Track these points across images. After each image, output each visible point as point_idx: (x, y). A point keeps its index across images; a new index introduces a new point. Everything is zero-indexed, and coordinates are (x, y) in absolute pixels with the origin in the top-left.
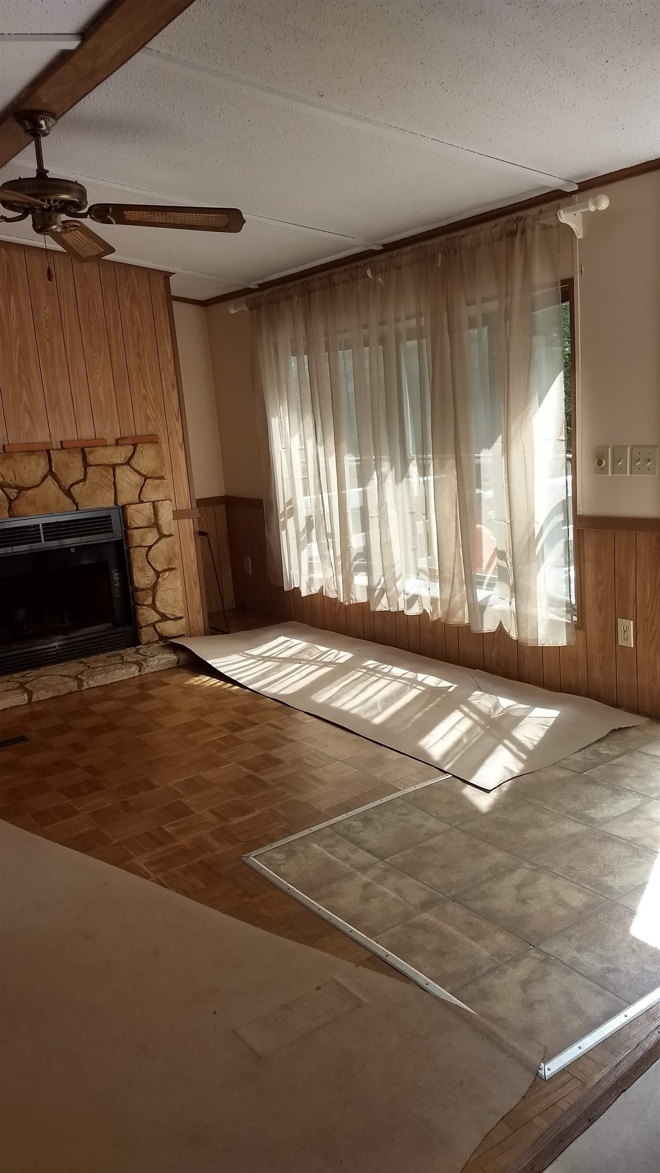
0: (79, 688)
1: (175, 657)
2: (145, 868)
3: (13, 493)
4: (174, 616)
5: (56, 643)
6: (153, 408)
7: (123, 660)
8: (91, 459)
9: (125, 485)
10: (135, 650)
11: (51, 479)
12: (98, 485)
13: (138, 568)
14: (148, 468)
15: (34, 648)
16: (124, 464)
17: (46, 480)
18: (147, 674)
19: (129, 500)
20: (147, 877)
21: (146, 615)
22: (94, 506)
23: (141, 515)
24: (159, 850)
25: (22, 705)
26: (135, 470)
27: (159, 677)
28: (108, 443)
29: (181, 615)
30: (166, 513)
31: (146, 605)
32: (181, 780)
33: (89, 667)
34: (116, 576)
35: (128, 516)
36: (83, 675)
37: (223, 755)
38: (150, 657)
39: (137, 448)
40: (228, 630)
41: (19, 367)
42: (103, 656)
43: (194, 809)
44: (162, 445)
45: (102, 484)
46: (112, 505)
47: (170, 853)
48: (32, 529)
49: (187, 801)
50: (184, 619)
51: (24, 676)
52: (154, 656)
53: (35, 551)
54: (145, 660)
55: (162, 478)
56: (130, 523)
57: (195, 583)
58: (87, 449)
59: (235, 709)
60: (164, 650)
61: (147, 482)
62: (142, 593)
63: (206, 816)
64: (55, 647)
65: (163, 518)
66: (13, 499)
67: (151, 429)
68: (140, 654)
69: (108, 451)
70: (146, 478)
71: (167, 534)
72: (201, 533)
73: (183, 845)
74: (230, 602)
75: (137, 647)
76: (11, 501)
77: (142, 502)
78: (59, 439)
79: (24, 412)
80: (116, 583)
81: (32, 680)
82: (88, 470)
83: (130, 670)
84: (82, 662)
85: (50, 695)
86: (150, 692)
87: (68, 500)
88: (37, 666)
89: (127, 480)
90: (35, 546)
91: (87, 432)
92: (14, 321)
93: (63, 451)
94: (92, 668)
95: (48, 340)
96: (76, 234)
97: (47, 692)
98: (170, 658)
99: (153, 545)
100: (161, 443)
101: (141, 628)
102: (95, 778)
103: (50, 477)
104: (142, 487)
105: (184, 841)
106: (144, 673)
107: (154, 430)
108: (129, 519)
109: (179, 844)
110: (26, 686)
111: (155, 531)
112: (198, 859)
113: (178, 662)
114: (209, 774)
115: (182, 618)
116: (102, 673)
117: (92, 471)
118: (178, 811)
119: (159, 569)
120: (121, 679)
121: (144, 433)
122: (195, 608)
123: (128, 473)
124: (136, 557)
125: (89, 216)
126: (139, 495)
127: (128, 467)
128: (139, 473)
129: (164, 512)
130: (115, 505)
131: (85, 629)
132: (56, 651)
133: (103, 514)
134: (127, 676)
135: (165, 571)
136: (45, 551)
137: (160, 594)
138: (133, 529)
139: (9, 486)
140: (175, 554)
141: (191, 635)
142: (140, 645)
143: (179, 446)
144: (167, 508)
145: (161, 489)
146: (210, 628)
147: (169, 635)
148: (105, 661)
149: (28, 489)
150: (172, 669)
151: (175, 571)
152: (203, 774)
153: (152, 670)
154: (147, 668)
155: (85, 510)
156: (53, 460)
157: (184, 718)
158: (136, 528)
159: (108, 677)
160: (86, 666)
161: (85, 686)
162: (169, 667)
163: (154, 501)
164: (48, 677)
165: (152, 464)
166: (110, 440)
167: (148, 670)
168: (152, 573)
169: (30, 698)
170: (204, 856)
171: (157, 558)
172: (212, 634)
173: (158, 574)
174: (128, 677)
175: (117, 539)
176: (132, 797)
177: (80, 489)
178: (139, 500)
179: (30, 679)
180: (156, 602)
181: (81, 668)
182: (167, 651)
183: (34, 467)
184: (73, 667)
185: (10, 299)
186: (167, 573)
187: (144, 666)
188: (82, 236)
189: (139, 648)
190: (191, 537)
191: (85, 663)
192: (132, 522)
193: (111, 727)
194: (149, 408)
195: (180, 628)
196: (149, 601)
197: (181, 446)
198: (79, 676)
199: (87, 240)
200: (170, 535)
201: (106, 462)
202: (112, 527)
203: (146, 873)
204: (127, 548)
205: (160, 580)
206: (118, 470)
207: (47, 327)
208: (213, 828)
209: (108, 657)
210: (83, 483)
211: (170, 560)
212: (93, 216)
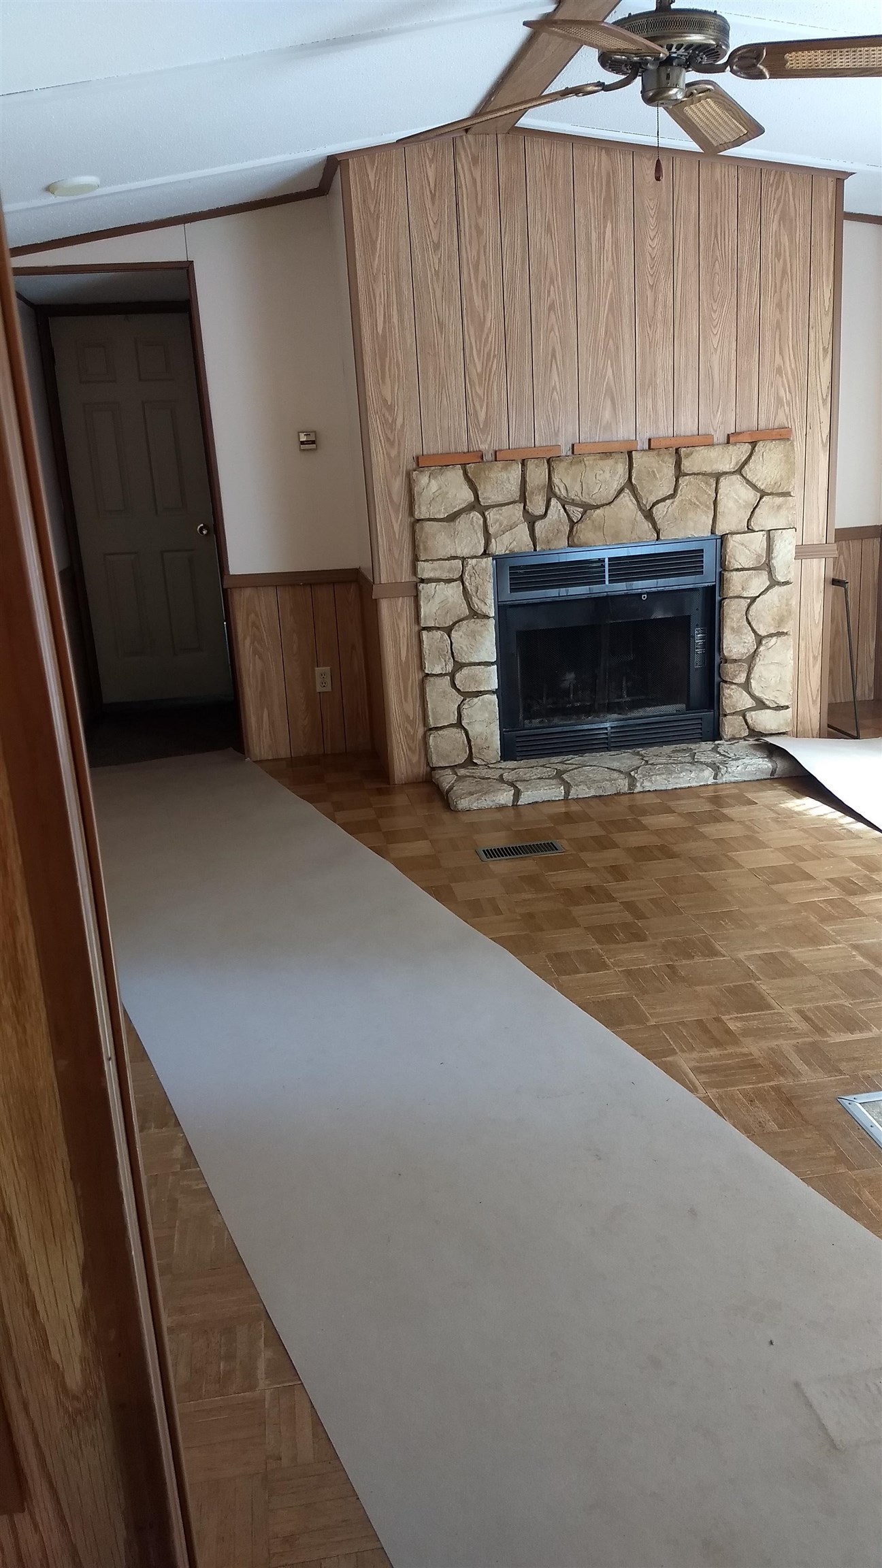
0: (630, 789)
1: (770, 765)
2: (691, 1075)
3: (576, 513)
4: (776, 703)
5: (608, 724)
6: (789, 386)
7: (694, 759)
8: (687, 465)
9: (731, 504)
10: (713, 746)
11: (628, 493)
12: (691, 503)
13: (733, 629)
14: (769, 480)
15: (579, 727)
16: (733, 473)
17: (622, 495)
18: (726, 783)
19: (734, 528)
20: (693, 1089)
21: (735, 698)
22: (681, 536)
23: (747, 551)
24: (714, 1052)
25: (556, 801)
26: (748, 482)
27: (742, 792)
28: (715, 440)
29: (787, 704)
30: (785, 549)
31: (735, 684)
32: (758, 952)
33: (647, 761)
34: (698, 637)
35: (728, 551)
36: (637, 773)
37: (829, 928)
38: (733, 760)
39: (756, 448)
40: (858, 733)
41: (606, 327)
42: (667, 749)
43: (773, 1002)
44: (795, 443)
45: (697, 503)
46: (707, 534)
47: (729, 1062)
48: (595, 565)
49: (764, 988)
50: (791, 709)
51: (562, 762)
52: (738, 759)
53: (596, 596)
54: (724, 763)
55: (787, 494)
56: (729, 562)
57: (815, 658)
58: (684, 449)
59: (854, 859)
60: (754, 752)
61: (763, 500)
62: (732, 665)
63: (791, 1019)
64: (606, 728)
65: (780, 556)
66: (575, 521)
67: (781, 420)
68: (719, 753)
69: (713, 453)
70: (763, 494)
71: (782, 581)
72: (835, 582)
73: (751, 1054)
74: (865, 690)
75: (717, 742)
76: (572, 524)
77: (751, 531)
78: (648, 436)
79: (605, 395)
80: (697, 649)
81: (572, 770)
82: (680, 482)
83: (701, 774)
84: (638, 754)
85: (592, 793)
86: (726, 811)
87: (647, 525)
88: (580, 751)
89: (735, 495)
90: (597, 589)
91: (687, 425)
92: (607, 260)
93: (651, 453)
94: (651, 764)
95: (651, 287)
96: (706, 106)
97: (589, 788)
98: (761, 764)
99: (758, 596)
100: (794, 441)
101: (725, 715)
102: (636, 921)
103: (628, 491)
104: (754, 509)
105: (754, 1048)
106: (721, 782)
107: (787, 419)
108: (729, 556)
109: (745, 1050)
110: (564, 776)
111: (764, 575)
112: (772, 1083)
113: (773, 773)
114: (801, 953)
115: (787, 707)
116: (663, 774)
117: (685, 484)
118: (749, 1000)
119: (762, 632)
120: (689, 785)
121: (771, 426)
122: (810, 695)
123: (738, 486)
124: (730, 612)
125: (728, 68)
126: (749, 520)
127: (738, 476)
128: (754, 487)
129: (782, 546)
130: (712, 533)
131: (648, 709)
132: (606, 733)
133: (693, 546)
134: (696, 782)
135: (771, 635)
136: (607, 597)
137: (758, 669)
138: (732, 571)
139: (573, 503)
140: (790, 612)
141: (797, 733)
142: (721, 740)
143: (821, 445)
144: (787, 541)
145: (783, 512)
146: (829, 726)
147: (765, 730)
148: (669, 756)
149: (598, 507)
150: (763, 782)
151: (786, 636)
152: (794, 952)
153: (733, 779)
154: (727, 775)
155: (669, 540)
156: (634, 465)
157: (771, 858)
158: (737, 570)
159: (670, 779)
160: (642, 759)
161: (638, 789)
162: (758, 778)
163: (770, 530)
164: (592, 768)
165: (776, 472)
166: (719, 437)
167: (726, 778)
168: (751, 638)
169: (567, 793)
170: (782, 1081)
171: (762, 616)
172: (830, 736)
173: (759, 640)
174: (699, 785)
175: (706, 584)
176: (684, 962)
177: (666, 510)
178: (747, 527)
179: (571, 767)
180: (752, 681)
181: (636, 761)
182: (758, 754)
183: (607, 475)
184: (625, 759)
185: (605, 227)
186: (774, 639)
187: (723, 771)
188: (716, 108)
189: (718, 744)
190: (818, 587)
191: (642, 755)
192: (732, 560)
193: (666, 852)
194: (783, 385)
195: (782, 722)
196: (742, 679)
197: (824, 446)
198: (632, 773)
199: (722, 115)
200: (787, 583)
201: (709, 470)
202: (703, 566)
203: (693, 1084)
204: (720, 598)
205: (762, 648)
206: (723, 482)
207: (651, 268)
208: (800, 1041)
209: (674, 752)
210: (671, 501)
211: (781, 621)
212: (734, 67)
